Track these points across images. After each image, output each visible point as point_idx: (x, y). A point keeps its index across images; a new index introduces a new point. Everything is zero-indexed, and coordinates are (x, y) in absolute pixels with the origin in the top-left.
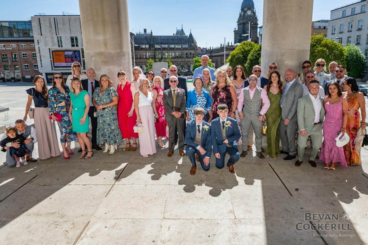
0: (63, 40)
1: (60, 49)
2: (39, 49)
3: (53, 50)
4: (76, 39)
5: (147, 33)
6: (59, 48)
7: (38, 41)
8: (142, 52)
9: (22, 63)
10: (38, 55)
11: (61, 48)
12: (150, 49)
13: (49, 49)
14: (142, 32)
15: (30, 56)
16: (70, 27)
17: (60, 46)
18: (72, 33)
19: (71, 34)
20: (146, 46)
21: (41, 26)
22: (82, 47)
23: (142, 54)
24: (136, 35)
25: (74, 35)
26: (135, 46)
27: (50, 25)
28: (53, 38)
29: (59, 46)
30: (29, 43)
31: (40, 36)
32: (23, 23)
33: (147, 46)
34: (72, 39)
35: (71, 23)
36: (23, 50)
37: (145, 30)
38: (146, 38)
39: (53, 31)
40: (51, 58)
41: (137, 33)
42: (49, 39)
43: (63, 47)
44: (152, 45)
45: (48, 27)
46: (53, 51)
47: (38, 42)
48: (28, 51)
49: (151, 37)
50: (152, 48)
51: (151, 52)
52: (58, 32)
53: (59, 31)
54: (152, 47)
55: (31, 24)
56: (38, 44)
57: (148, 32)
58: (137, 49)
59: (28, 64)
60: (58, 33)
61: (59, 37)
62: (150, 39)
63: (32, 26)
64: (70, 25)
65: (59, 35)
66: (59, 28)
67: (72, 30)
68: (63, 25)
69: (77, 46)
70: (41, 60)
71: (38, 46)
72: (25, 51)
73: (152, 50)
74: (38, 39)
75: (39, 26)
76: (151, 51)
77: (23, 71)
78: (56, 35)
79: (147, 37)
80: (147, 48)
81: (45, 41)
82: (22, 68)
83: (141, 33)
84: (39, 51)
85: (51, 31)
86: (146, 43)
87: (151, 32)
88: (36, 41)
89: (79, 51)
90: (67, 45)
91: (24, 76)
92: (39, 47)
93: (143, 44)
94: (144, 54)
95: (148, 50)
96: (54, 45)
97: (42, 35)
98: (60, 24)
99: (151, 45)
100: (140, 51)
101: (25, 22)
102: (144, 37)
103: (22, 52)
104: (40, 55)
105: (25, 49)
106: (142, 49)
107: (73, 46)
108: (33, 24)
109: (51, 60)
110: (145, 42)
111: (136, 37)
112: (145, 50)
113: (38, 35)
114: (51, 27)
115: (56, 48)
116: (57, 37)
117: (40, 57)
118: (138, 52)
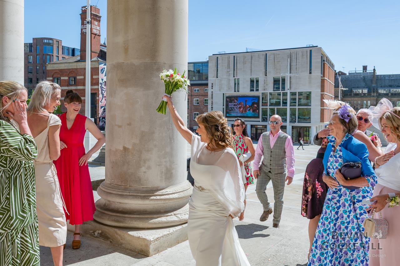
0: (240, 82)
1: (236, 94)
2: (212, 94)
3: (227, 95)
4: (257, 81)
5: (368, 71)
6: (235, 92)
7: (212, 84)
8: (356, 100)
9: (192, 111)
10: (210, 102)
11: (238, 92)
12: (370, 95)
13: (224, 94)
14: (360, 70)
15: (202, 103)
16: (251, 66)
17: (237, 91)
18: (252, 73)
19: (251, 76)
20: (362, 91)
21: (218, 66)
22: (263, 92)
23: (355, 102)
24: (348, 74)
25: (254, 77)
26: (342, 90)
27: (228, 65)
28: (229, 81)
29: (235, 91)
30: (204, 87)
31: (215, 78)
32: (200, 64)
33: (365, 91)
34: (252, 81)
35: (253, 61)
36: (195, 95)
37: (365, 68)
38: (364, 78)
39: (230, 72)
40: (223, 106)
41: (350, 72)
42: (224, 82)
43: (239, 92)
44: (374, 89)
45: (226, 67)
46: (227, 97)
47: (212, 86)
48: (201, 97)
49: (373, 77)
50: (372, 94)
51: (370, 100)
52: (237, 73)
53: (238, 71)
54: (374, 92)
55: (208, 65)
56: (212, 88)
57: (370, 70)
58: (347, 95)
59: (198, 113)
60: (237, 75)
61: (237, 79)
62: (372, 81)
63: (208, 67)
64: (251, 64)
65: (237, 76)
66: (238, 68)
67: (253, 70)
68: (244, 65)
69: (257, 90)
70: (212, 108)
71: (212, 90)
72: (197, 97)
73: (374, 96)
74: (212, 82)
75: (216, 67)
76: (372, 98)
77: (192, 121)
78: (234, 77)
79: (366, 77)
80: (365, 94)
81: (220, 85)
82: (192, 116)
83: (357, 72)
84: (212, 96)
85: (229, 72)
86: (364, 86)
87: (374, 70)
88: (210, 85)
89: (258, 97)
90: (245, 90)
91: (192, 127)
92: (212, 92)
93: (358, 88)
94: (359, 102)
95: (366, 97)
96: (229, 89)
97: (217, 77)
98: (239, 63)
99: (372, 89)
100: (352, 99)
101: (202, 63)
102: (362, 77)
103: (195, 98)
104: (212, 102)
105: (198, 94)
106: (357, 95)
107: (252, 90)
108: (210, 64)
109: (223, 108)
110: (363, 84)
111: (349, 78)
112: (362, 97)
113: (214, 77)
114: (229, 67)
115: (232, 93)
116: (235, 79)
117: (212, 104)
118: (349, 99)
